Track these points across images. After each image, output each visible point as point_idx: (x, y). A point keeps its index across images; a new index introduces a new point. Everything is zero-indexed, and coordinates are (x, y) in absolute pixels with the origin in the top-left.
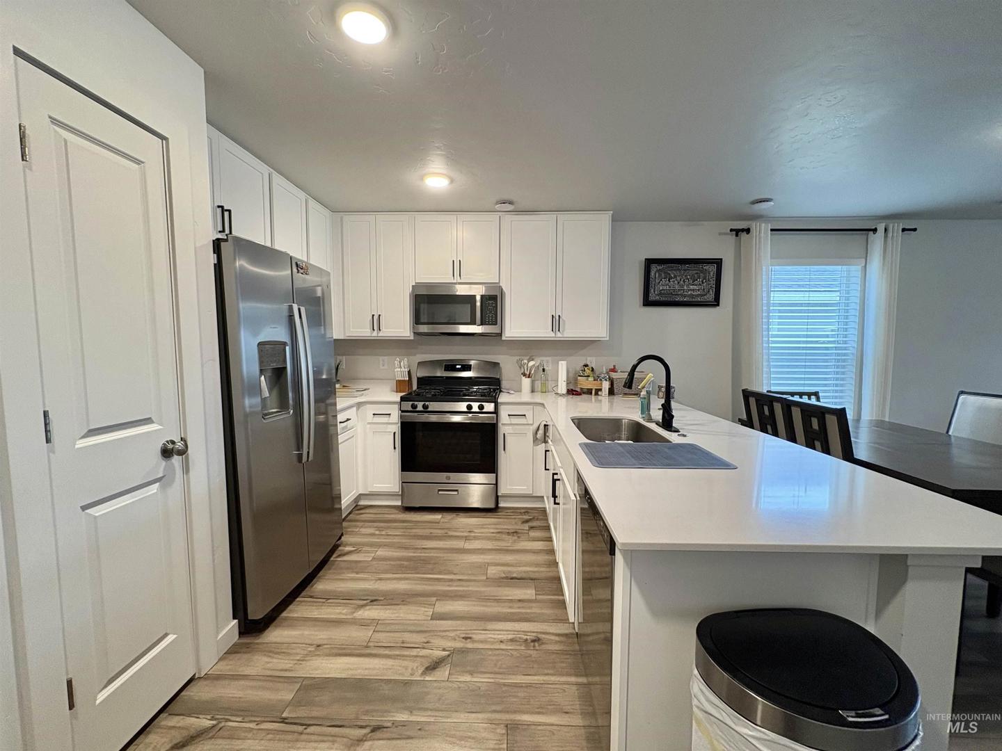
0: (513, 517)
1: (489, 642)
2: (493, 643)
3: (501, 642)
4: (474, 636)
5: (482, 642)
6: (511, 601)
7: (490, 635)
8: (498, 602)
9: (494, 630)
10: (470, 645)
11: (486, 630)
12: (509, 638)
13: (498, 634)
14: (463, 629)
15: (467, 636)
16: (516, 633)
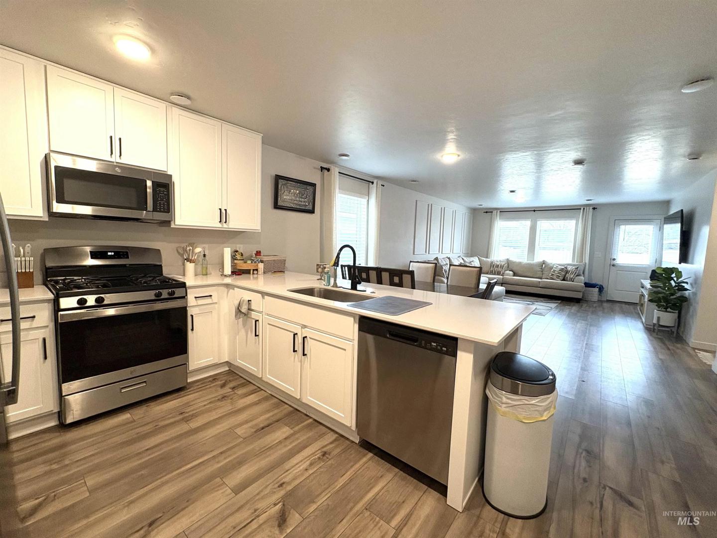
0: (207, 387)
1: (299, 475)
2: (302, 474)
3: (306, 470)
4: (284, 480)
5: (294, 479)
6: (280, 442)
7: (295, 471)
8: (272, 449)
9: (293, 467)
10: (289, 488)
11: (287, 471)
12: (308, 464)
13: (299, 467)
14: (271, 481)
15: (279, 484)
16: (308, 458)
